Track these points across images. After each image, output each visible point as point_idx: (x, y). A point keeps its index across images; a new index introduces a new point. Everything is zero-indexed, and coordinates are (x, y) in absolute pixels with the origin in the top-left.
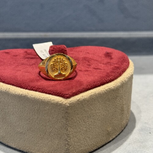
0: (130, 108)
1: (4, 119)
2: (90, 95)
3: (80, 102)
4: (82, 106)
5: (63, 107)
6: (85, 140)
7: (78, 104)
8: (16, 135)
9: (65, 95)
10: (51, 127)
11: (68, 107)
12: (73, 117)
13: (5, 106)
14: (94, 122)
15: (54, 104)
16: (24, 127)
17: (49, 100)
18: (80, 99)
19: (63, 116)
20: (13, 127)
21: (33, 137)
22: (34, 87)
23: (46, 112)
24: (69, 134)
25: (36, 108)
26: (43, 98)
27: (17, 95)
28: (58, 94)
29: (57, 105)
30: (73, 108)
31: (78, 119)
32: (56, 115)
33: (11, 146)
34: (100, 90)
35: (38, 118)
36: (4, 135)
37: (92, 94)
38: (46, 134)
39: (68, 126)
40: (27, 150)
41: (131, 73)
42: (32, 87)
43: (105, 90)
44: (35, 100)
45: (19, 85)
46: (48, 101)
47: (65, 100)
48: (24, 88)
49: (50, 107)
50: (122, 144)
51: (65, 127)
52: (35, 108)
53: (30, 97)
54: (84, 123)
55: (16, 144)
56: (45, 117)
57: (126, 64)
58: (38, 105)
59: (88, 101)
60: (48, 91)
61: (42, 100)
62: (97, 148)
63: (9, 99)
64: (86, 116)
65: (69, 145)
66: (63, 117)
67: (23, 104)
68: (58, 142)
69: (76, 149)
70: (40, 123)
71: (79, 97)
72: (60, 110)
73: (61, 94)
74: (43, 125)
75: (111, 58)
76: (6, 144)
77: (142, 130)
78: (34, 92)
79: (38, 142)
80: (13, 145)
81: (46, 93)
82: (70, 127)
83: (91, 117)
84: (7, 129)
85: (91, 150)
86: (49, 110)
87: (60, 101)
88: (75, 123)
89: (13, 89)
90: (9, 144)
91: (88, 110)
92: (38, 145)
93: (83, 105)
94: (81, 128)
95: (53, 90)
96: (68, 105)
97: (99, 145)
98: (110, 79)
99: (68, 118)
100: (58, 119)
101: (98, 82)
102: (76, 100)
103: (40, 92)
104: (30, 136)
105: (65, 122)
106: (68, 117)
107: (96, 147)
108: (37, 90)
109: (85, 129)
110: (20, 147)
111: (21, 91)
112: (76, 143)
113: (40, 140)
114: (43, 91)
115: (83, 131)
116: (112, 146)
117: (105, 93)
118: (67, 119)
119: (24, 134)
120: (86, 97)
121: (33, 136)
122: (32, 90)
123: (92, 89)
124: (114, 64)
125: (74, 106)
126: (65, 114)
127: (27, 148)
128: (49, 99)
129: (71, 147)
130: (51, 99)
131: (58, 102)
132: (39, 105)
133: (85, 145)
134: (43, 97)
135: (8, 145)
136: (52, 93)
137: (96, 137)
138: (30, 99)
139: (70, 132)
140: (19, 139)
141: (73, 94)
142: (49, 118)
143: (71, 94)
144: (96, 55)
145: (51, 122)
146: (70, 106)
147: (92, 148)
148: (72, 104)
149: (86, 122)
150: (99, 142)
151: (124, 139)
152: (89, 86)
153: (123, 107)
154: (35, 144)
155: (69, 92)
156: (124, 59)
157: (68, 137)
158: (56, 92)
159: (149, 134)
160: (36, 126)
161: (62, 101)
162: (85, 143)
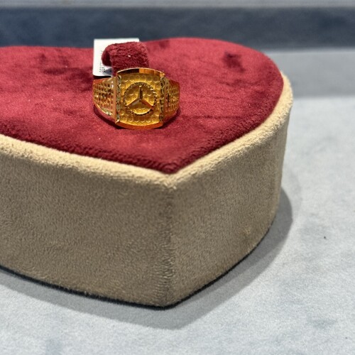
1: (16, 218)
2: (217, 162)
3: (198, 180)
4: (201, 188)
5: (163, 193)
6: (202, 259)
7: (193, 183)
8: (46, 252)
9: (166, 167)
10: (131, 235)
11: (175, 191)
12: (181, 213)
13: (19, 191)
14: (222, 218)
15: (141, 187)
16: (68, 235)
17: (130, 178)
18: (196, 173)
19: (162, 211)
20: (39, 237)
21: (88, 258)
22: (91, 149)
23: (120, 203)
24: (171, 250)
25: (99, 195)
26: (116, 172)
27: (51, 165)
28: (150, 164)
29: (149, 188)
30: (183, 193)
31: (191, 216)
32: (145, 210)
33: (35, 277)
34: (234, 149)
35: (101, 215)
36: (17, 253)
37: (220, 159)
38: (121, 249)
39: (172, 232)
40: (74, 284)
42: (85, 148)
43: (246, 148)
44: (96, 177)
45: (54, 143)
46: (126, 180)
47: (167, 177)
48: (66, 151)
49: (133, 194)
51: (164, 235)
52: (96, 194)
53: (85, 170)
54: (202, 224)
55: (45, 273)
56: (118, 213)
57: (278, 84)
58: (102, 188)
59: (212, 176)
60: (125, 156)
61: (112, 177)
62: (224, 271)
63: (32, 176)
64: (207, 207)
65: (172, 272)
66: (160, 214)
67: (65, 187)
68: (147, 267)
69: (185, 278)
70: (105, 228)
71: (194, 169)
72: (154, 199)
73: (156, 164)
74: (112, 231)
75: (242, 70)
76: (21, 273)
79: (100, 267)
80: (39, 275)
81: (121, 161)
82: (175, 233)
83: (215, 208)
85: (213, 277)
86: (128, 199)
87: (156, 181)
88: (185, 224)
89: (40, 153)
90: (29, 273)
91: (211, 194)
92: (100, 273)
93: (202, 185)
94: (197, 234)
95: (136, 156)
96: (175, 188)
97: (227, 266)
98: (252, 122)
99: (172, 216)
100: (149, 220)
101: (230, 132)
102: (189, 176)
103: (105, 158)
104: (82, 255)
105: (165, 224)
106: (172, 212)
107: (222, 270)
108: (99, 154)
109: (203, 236)
110: (56, 279)
111: (60, 157)
112: (185, 267)
113: (106, 263)
114: (113, 156)
115: (198, 241)
117: (246, 155)
118: (171, 218)
119: (67, 251)
120: (208, 168)
121: (88, 255)
122: (87, 154)
123: (219, 148)
124: (252, 85)
125: (186, 188)
126: (166, 208)
127: (74, 282)
128: (130, 174)
129: (174, 276)
130: (133, 176)
131: (151, 181)
132: (104, 188)
133: (202, 268)
134: (113, 170)
135: (26, 275)
136: (134, 162)
137: (222, 249)
138: (83, 175)
139: (174, 244)
140: (53, 262)
141: (181, 162)
142: (129, 217)
143: (178, 163)
144: (204, 62)
145: (132, 225)
146: (177, 190)
147: (214, 274)
148: (182, 186)
149: (206, 220)
150: (227, 259)
151: (270, 254)
152: (212, 142)
153: (274, 180)
154: (94, 273)
155: (174, 158)
156: (270, 73)
157: (170, 255)
158: (145, 160)
159: (324, 240)
160: (95, 234)
161: (161, 180)
162: (203, 264)
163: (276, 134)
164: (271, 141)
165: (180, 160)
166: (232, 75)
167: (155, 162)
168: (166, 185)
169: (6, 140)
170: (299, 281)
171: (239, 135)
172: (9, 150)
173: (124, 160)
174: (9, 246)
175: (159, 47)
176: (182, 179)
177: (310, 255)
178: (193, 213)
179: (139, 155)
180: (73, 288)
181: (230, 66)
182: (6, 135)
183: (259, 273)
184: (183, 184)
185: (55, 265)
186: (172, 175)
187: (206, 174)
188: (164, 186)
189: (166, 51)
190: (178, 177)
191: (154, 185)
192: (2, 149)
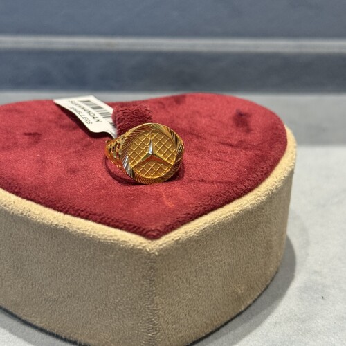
0: (286, 231)
1: (18, 268)
2: (202, 228)
3: (181, 245)
4: (185, 253)
5: (145, 257)
6: (189, 318)
7: (177, 249)
9: (149, 233)
10: (118, 294)
11: (156, 256)
12: (164, 276)
13: (20, 244)
14: (209, 279)
15: (125, 250)
16: (61, 289)
17: (116, 242)
18: (180, 239)
19: (145, 274)
20: (37, 287)
21: (80, 311)
22: (82, 211)
23: (107, 264)
24: (155, 310)
25: (88, 255)
26: (103, 235)
27: (46, 224)
28: (135, 229)
29: (132, 252)
30: (165, 258)
31: (175, 278)
32: (130, 272)
33: (34, 323)
34: (222, 215)
35: (91, 273)
36: (19, 300)
37: (206, 225)
38: (109, 306)
39: (155, 293)
40: (68, 334)
41: (290, 167)
42: (78, 210)
43: (235, 214)
44: (85, 238)
45: (51, 203)
46: (112, 243)
47: (150, 243)
48: (60, 211)
49: (118, 256)
50: (260, 323)
51: (147, 296)
52: (86, 253)
53: (75, 231)
54: (188, 286)
55: (43, 320)
56: (105, 273)
57: (281, 146)
58: (90, 248)
59: (197, 241)
60: (113, 220)
61: (99, 239)
62: (214, 329)
63: (30, 232)
64: (193, 270)
65: (156, 330)
66: (143, 276)
67: (58, 245)
68: (133, 324)
69: (170, 336)
70: (94, 285)
71: (178, 235)
72: (138, 262)
73: (141, 230)
74: (101, 288)
75: (249, 131)
76: (23, 319)
78: (82, 221)
79: (90, 320)
81: (109, 225)
82: (159, 295)
83: (202, 270)
84: (24, 289)
85: (201, 334)
86: (114, 260)
87: (138, 246)
88: (169, 286)
89: (37, 212)
90: (31, 320)
91: (196, 258)
92: (91, 326)
93: (186, 250)
94: (182, 295)
95: (122, 221)
96: (157, 253)
97: (217, 324)
98: (243, 188)
99: (155, 278)
100: (133, 280)
101: (220, 198)
102: (172, 241)
103: (95, 221)
104: (74, 308)
105: (148, 286)
106: (154, 276)
107: (212, 327)
108: (90, 216)
109: (190, 296)
110: (52, 327)
111: (55, 218)
112: (170, 325)
113: (96, 317)
114: (102, 219)
115: (184, 301)
117: (234, 220)
118: (154, 280)
119: (62, 303)
120: (192, 234)
121: (80, 308)
122: (79, 216)
123: (206, 214)
125: (169, 253)
126: (148, 271)
127: (68, 331)
128: (116, 238)
129: (159, 334)
130: (118, 240)
131: (134, 246)
132: (92, 248)
133: (190, 326)
134: (101, 233)
135: (28, 321)
136: (121, 226)
137: (211, 308)
138: (73, 236)
139: (157, 304)
140: (50, 311)
141: (165, 228)
142: (115, 277)
143: (161, 230)
144: (214, 120)
145: (118, 284)
146: (159, 255)
147: (203, 332)
148: (164, 251)
149: (191, 282)
150: (218, 317)
151: (265, 312)
152: (199, 208)
153: (270, 240)
154: (85, 325)
155: (158, 224)
156: (275, 134)
157: (154, 315)
158: (130, 225)
159: (321, 300)
160: (86, 290)
161: (144, 245)
162: (190, 322)
163: (271, 198)
164: (265, 205)
165: (163, 227)
166: (237, 135)
167: (139, 228)
168: (148, 250)
169: (10, 197)
170: (287, 343)
171: (229, 201)
172: (10, 207)
173: (112, 223)
174: (12, 292)
175: (174, 103)
176: (164, 245)
177: (304, 315)
178: (177, 276)
179: (126, 220)
180: (68, 337)
181: (237, 126)
182: (10, 192)
183: (249, 332)
184: (166, 249)
185: (51, 314)
186: (154, 241)
187: (189, 240)
188: (146, 251)
189: (181, 107)
190: (160, 243)
191: (137, 249)
192: (5, 205)
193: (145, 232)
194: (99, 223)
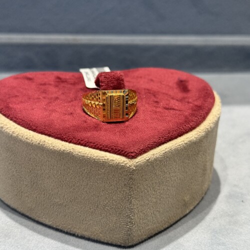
2: (164, 152)
3: (150, 164)
4: (153, 169)
5: (127, 171)
6: (154, 216)
7: (147, 165)
8: (52, 206)
9: (130, 154)
10: (106, 198)
11: (134, 170)
12: (139, 185)
13: (36, 166)
14: (167, 189)
15: (113, 167)
16: (66, 196)
17: (106, 161)
18: (149, 159)
19: (126, 183)
20: (48, 196)
21: (78, 212)
22: (82, 140)
23: (100, 177)
24: (132, 209)
25: (86, 171)
26: (97, 156)
27: (56, 150)
28: (119, 152)
29: (118, 168)
30: (140, 172)
31: (146, 187)
32: (115, 182)
33: (44, 222)
34: (177, 143)
35: (87, 184)
36: (34, 206)
37: (166, 150)
38: (99, 207)
39: (132, 197)
41: (218, 114)
42: (79, 140)
43: (185, 143)
44: (84, 159)
45: (59, 136)
46: (103, 162)
47: (130, 161)
48: (66, 141)
49: (107, 171)
50: (203, 219)
51: (127, 199)
52: (84, 170)
53: (78, 154)
54: (154, 193)
55: (51, 220)
56: (98, 183)
58: (88, 166)
59: (161, 161)
60: (104, 146)
61: (94, 159)
62: (169, 225)
63: (44, 157)
64: (157, 181)
65: (132, 224)
66: (125, 185)
67: (65, 165)
68: (116, 220)
69: (141, 228)
70: (90, 192)
71: (149, 156)
72: (121, 175)
74: (94, 194)
75: (188, 91)
76: (36, 219)
77: (230, 196)
78: (82, 147)
79: (86, 218)
80: (47, 221)
81: (101, 150)
82: (135, 198)
83: (163, 182)
84: (38, 198)
85: (161, 228)
86: (105, 174)
87: (122, 163)
88: (142, 192)
89: (50, 142)
90: (41, 220)
91: (160, 173)
92: (86, 222)
94: (150, 199)
95: (110, 146)
96: (134, 168)
97: (172, 222)
98: (190, 126)
99: (133, 186)
100: (117, 188)
101: (175, 132)
102: (145, 160)
103: (91, 147)
104: (74, 210)
105: (128, 192)
106: (133, 184)
108: (87, 144)
109: (154, 200)
110: (58, 224)
111: (62, 145)
112: (141, 221)
113: (90, 215)
114: (95, 146)
115: (151, 204)
116: (190, 222)
117: (185, 148)
118: (132, 187)
119: (65, 206)
120: (158, 156)
121: (78, 209)
122: (79, 144)
123: (166, 143)
124: (194, 101)
125: (142, 168)
126: (128, 181)
127: (69, 227)
128: (106, 158)
129: (134, 226)
130: (108, 159)
131: (119, 163)
133: (154, 222)
134: (96, 155)
135: (39, 221)
136: (109, 150)
137: (168, 210)
138: (76, 157)
139: (134, 205)
140: (56, 213)
141: (140, 152)
142: (105, 186)
143: (137, 153)
144: (164, 84)
145: (107, 191)
146: (136, 170)
147: (162, 226)
149: (156, 190)
150: (172, 217)
152: (161, 139)
153: (206, 165)
154: (82, 222)
155: (135, 149)
156: (207, 93)
157: (131, 212)
158: (116, 149)
160: (83, 196)
161: (125, 163)
162: (154, 219)
163: (207, 134)
164: (203, 139)
165: (139, 150)
167: (122, 151)
169: (29, 133)
171: (180, 135)
172: (30, 139)
173: (103, 149)
174: (29, 201)
176: (140, 163)
177: (232, 213)
178: (147, 185)
179: (113, 146)
180: (69, 231)
182: (30, 130)
184: (140, 166)
185: (57, 215)
186: (133, 160)
187: (156, 160)
188: (127, 166)
190: (137, 161)
191: (121, 166)
192: (27, 138)
193: (126, 153)
194: (94, 148)
